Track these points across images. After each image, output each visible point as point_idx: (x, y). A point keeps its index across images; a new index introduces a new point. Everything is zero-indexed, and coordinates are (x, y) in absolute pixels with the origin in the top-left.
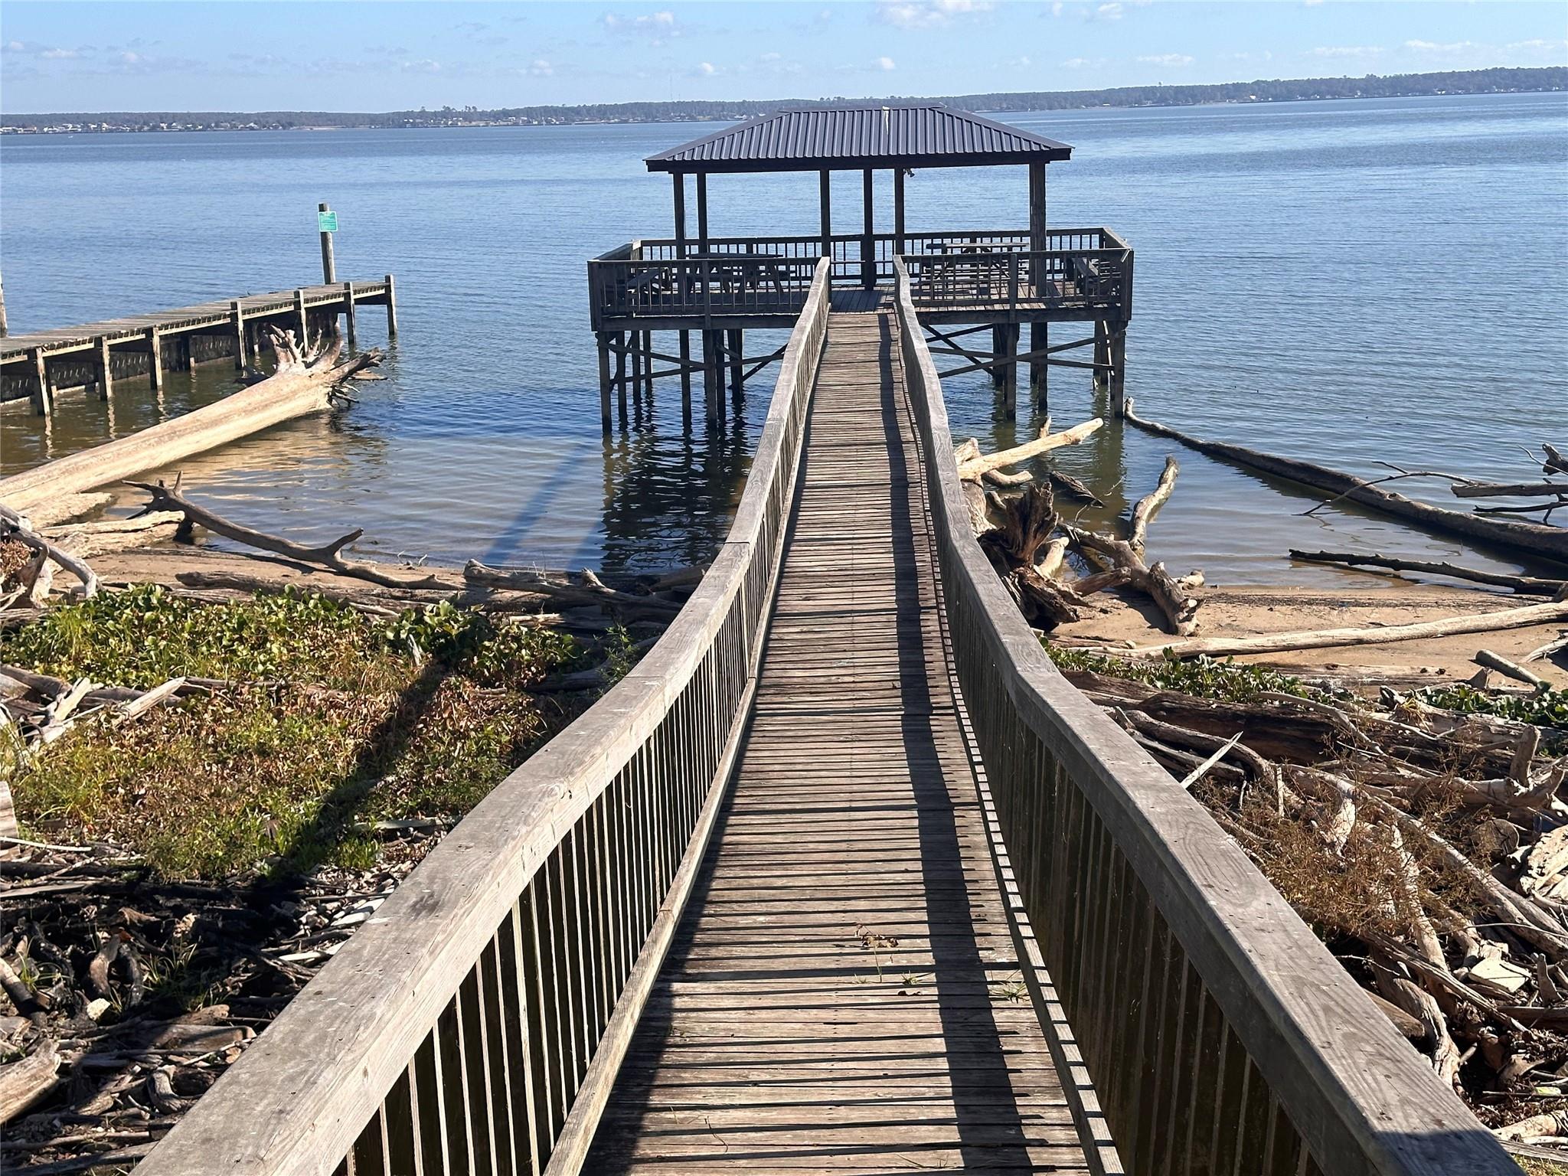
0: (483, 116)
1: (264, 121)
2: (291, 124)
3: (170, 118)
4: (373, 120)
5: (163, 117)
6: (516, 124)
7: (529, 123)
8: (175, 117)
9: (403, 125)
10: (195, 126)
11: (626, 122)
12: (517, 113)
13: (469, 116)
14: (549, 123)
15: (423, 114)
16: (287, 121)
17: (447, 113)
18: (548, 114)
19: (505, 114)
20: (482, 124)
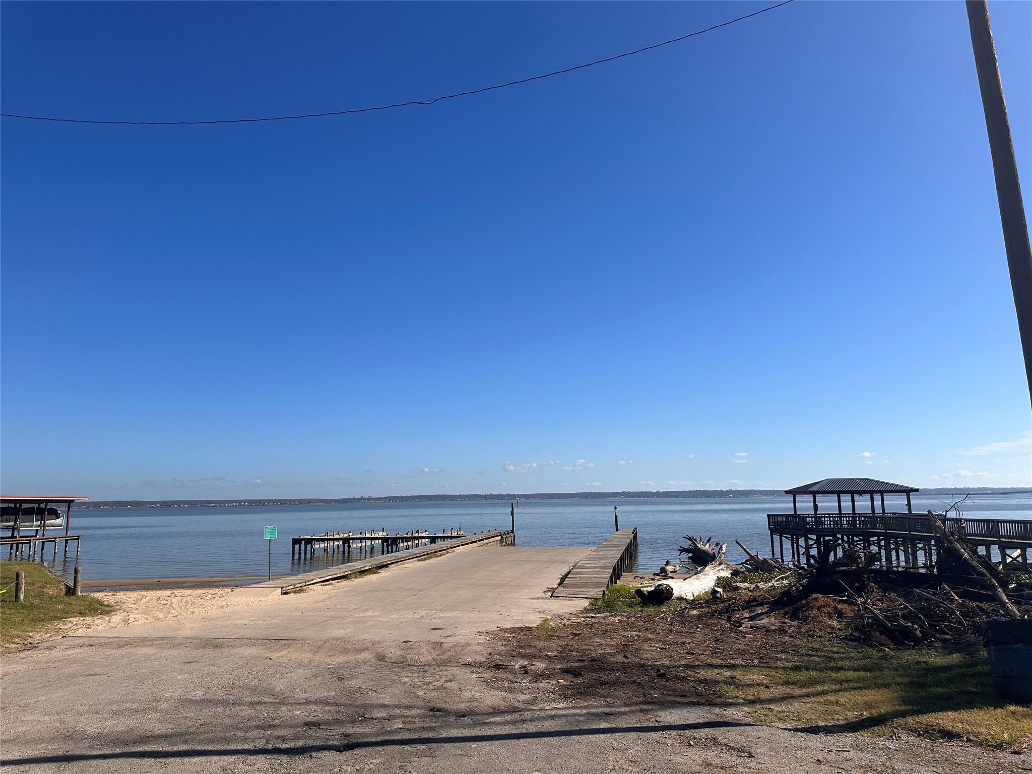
0: (374, 499)
1: (300, 501)
2: (310, 503)
3: (269, 501)
4: (336, 501)
5: (266, 501)
6: (385, 502)
7: (389, 501)
8: (270, 501)
9: (347, 503)
10: (277, 504)
11: (422, 501)
12: (385, 498)
13: (370, 499)
14: (396, 501)
15: (354, 499)
16: (308, 502)
17: (362, 498)
18: (396, 498)
19: (381, 499)
20: (373, 502)
